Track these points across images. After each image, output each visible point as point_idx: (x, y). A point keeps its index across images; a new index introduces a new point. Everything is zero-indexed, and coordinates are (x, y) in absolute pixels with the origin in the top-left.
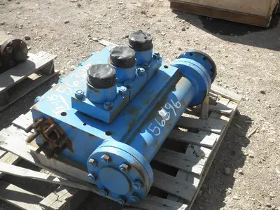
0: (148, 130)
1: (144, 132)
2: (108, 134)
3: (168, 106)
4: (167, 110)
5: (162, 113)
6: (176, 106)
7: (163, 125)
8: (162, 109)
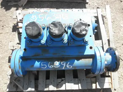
0: (41, 63)
1: (38, 62)
2: (25, 49)
3: (63, 63)
4: (60, 64)
5: (56, 63)
6: (68, 66)
7: (50, 67)
8: (59, 62)
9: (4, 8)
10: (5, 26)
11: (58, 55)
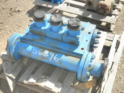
0: (33, 48)
2: (27, 34)
3: (52, 54)
4: (49, 54)
5: (46, 52)
6: (55, 58)
7: (39, 54)
8: (49, 52)
9: (28, 14)
10: (21, 27)
11: (50, 45)
